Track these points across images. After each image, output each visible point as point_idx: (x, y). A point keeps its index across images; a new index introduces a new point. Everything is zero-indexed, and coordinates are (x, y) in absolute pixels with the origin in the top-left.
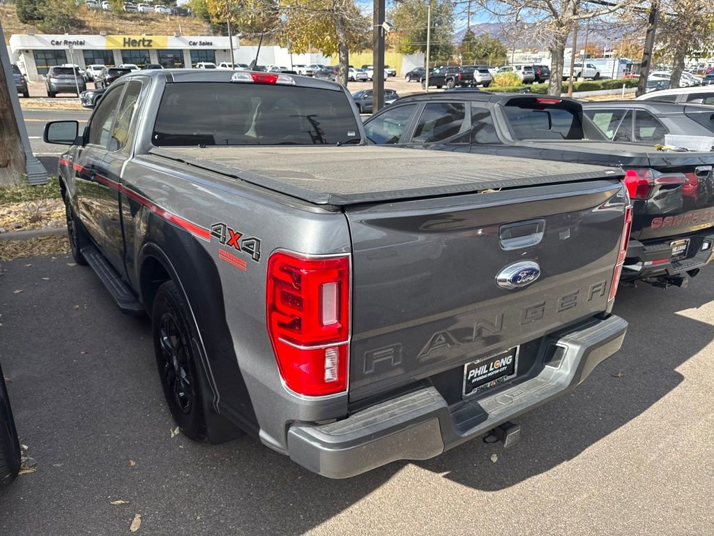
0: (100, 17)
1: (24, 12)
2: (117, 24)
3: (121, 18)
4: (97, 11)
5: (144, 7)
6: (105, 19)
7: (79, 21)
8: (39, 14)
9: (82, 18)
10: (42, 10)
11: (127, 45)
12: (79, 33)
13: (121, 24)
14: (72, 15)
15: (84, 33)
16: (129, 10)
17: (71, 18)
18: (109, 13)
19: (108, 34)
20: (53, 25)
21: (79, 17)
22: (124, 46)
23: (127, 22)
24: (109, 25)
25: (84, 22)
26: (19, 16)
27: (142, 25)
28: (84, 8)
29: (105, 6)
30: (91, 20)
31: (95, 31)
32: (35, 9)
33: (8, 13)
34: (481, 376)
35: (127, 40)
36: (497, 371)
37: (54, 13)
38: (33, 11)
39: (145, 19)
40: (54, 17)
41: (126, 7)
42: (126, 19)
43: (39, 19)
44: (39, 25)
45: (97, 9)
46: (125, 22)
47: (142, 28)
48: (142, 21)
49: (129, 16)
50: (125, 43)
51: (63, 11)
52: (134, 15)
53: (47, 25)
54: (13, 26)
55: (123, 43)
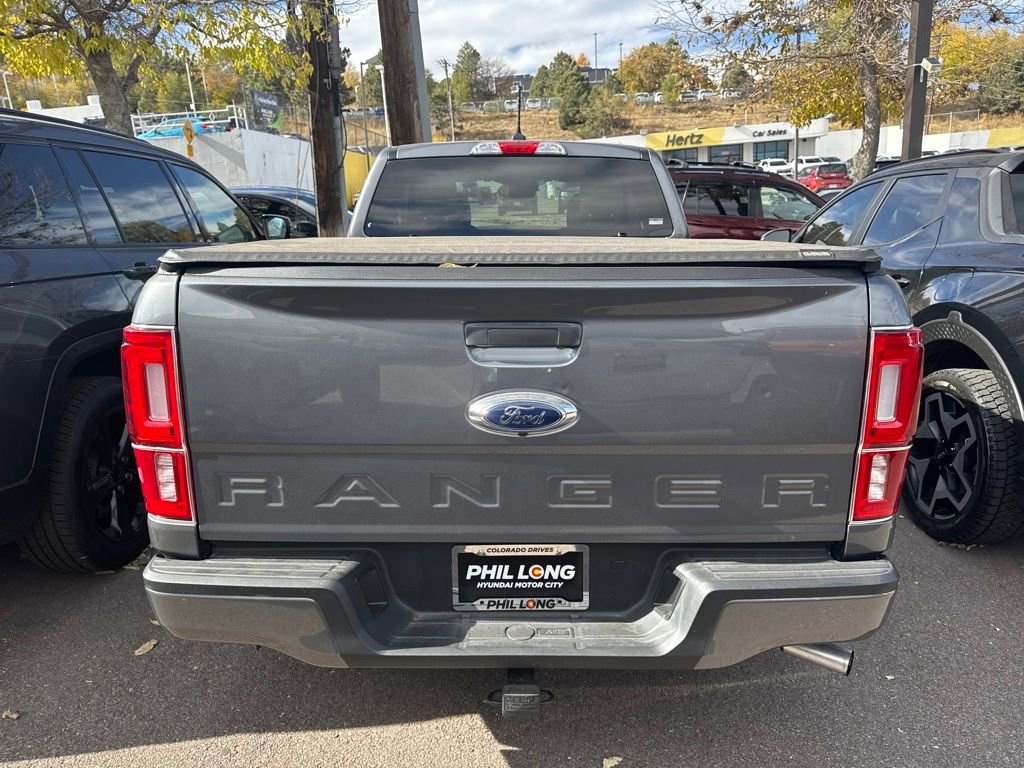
0: (649, 112)
1: (567, 116)
2: (667, 119)
3: (674, 111)
4: (647, 106)
5: (706, 94)
6: (655, 114)
7: (624, 120)
8: (581, 117)
9: (627, 117)
10: (585, 112)
11: (670, 144)
12: (621, 135)
13: (673, 118)
14: (617, 114)
15: (626, 135)
16: (685, 100)
17: (615, 117)
18: (661, 106)
19: (649, 132)
20: (593, 129)
21: (624, 115)
22: (667, 145)
23: (682, 115)
24: (658, 121)
25: (629, 120)
26: (560, 122)
27: (698, 117)
28: (632, 104)
29: (657, 99)
30: (637, 118)
31: (637, 131)
32: (578, 112)
33: (550, 120)
34: (496, 580)
35: (671, 139)
36: (540, 585)
37: (598, 114)
38: (575, 115)
39: (704, 109)
40: (595, 119)
41: (683, 97)
42: (680, 111)
43: (580, 123)
44: (579, 130)
45: (647, 103)
46: (678, 115)
47: (697, 121)
48: (699, 112)
49: (685, 107)
50: (668, 141)
51: (608, 110)
52: (691, 105)
53: (587, 129)
54: (552, 135)
55: (665, 142)
